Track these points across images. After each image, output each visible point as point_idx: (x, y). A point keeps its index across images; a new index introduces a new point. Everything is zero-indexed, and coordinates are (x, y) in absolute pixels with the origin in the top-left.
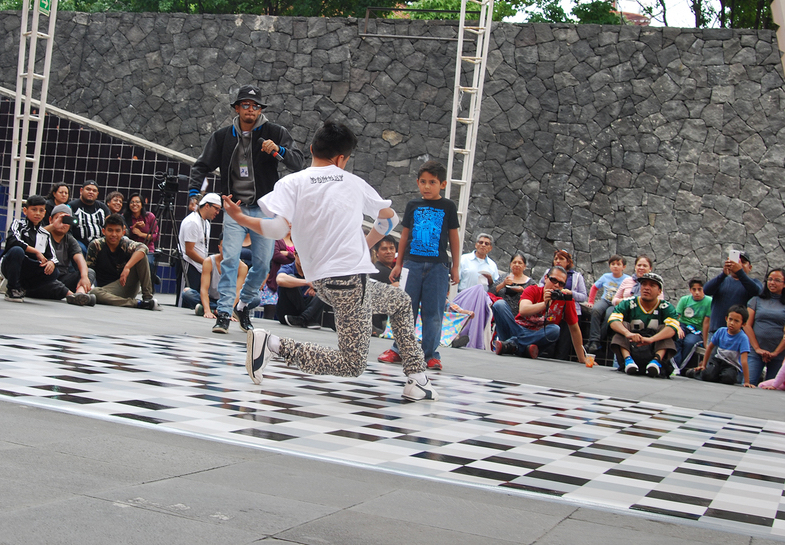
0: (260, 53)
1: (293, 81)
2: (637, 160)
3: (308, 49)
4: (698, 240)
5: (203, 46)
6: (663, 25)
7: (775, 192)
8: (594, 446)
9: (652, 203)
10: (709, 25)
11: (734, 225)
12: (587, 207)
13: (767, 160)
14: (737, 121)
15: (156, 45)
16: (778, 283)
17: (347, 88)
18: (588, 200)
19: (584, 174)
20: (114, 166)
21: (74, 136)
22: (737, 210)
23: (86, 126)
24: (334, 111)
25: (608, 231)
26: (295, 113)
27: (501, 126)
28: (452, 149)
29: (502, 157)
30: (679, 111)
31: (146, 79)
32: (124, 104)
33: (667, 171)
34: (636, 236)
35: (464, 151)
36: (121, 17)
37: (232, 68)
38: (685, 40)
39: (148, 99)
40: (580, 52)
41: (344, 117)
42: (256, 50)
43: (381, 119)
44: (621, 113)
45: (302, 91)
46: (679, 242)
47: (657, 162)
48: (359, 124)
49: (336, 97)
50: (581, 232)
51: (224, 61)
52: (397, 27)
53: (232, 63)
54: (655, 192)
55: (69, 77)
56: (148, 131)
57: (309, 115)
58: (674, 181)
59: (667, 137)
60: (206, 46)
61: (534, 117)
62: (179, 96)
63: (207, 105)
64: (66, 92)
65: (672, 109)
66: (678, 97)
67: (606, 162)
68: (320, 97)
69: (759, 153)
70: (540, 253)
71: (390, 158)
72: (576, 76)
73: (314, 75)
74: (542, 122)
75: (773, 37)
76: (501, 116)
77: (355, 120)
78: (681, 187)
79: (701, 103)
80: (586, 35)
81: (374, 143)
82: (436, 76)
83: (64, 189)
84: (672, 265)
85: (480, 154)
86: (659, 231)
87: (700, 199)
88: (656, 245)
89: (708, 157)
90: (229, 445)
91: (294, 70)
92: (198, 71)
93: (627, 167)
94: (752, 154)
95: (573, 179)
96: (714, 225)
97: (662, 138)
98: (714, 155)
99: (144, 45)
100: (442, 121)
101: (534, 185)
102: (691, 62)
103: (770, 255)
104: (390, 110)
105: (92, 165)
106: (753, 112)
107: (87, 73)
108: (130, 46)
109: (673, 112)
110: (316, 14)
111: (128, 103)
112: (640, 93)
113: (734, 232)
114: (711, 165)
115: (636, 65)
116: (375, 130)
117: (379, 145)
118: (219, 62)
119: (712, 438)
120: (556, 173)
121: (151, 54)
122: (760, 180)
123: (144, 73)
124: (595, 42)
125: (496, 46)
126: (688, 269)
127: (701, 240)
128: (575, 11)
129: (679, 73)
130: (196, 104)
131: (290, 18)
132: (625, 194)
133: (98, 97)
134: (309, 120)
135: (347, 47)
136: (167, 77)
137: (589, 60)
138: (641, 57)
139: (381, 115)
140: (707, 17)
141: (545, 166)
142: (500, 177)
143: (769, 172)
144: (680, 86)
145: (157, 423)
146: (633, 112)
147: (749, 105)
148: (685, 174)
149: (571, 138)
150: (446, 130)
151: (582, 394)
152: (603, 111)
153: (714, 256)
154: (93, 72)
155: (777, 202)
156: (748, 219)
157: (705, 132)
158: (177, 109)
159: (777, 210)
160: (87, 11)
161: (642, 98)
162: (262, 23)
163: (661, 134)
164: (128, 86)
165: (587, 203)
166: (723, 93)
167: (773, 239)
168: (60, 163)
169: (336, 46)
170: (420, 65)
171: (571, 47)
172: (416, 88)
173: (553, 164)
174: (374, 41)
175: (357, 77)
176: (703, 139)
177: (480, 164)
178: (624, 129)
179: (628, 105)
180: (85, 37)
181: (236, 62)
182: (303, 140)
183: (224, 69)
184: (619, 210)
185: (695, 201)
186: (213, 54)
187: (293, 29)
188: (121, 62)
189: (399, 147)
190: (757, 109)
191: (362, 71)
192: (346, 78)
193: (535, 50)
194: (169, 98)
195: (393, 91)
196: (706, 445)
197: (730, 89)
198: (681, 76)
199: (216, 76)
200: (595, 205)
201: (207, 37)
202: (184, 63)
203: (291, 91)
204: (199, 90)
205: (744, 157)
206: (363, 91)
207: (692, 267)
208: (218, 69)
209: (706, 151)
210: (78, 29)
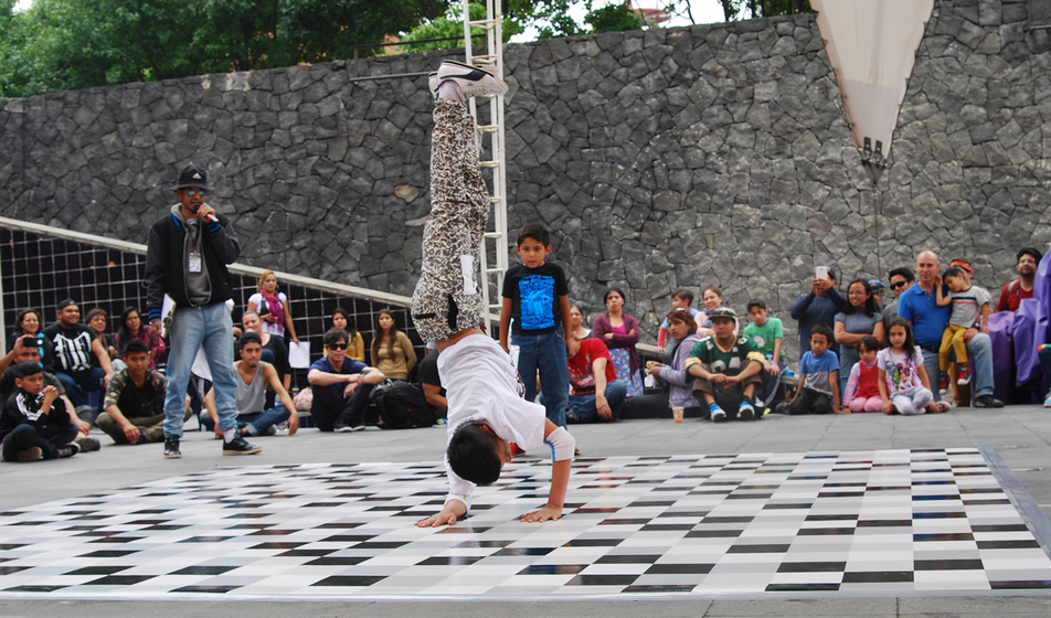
0: (237, 117)
1: (282, 145)
2: (684, 178)
3: (294, 105)
4: (763, 256)
5: (169, 118)
6: (691, 23)
7: (837, 191)
8: (707, 520)
9: (707, 224)
10: (739, 17)
11: (799, 234)
12: (637, 239)
13: (823, 158)
14: (785, 120)
15: (111, 125)
16: (859, 296)
17: (345, 143)
18: (636, 231)
19: (628, 203)
20: (88, 277)
21: (32, 248)
22: (799, 217)
23: (46, 235)
24: (335, 173)
25: (664, 261)
26: (290, 181)
27: (528, 162)
29: (535, 196)
30: (722, 117)
31: (107, 166)
32: (85, 200)
33: (718, 186)
34: (696, 262)
36: (63, 98)
37: (207, 139)
38: (716, 37)
39: (114, 190)
40: (604, 66)
41: (348, 177)
42: (232, 114)
43: (390, 173)
44: (659, 127)
45: (293, 155)
46: (742, 262)
47: (705, 177)
48: (366, 183)
49: (335, 156)
50: (634, 267)
51: (197, 132)
52: (393, 64)
53: (206, 134)
54: (709, 210)
55: (12, 178)
56: (120, 227)
57: (307, 181)
58: (728, 196)
59: (713, 147)
60: (171, 118)
61: (564, 147)
62: (149, 181)
64: (12, 197)
65: (713, 116)
66: (718, 101)
67: (651, 185)
68: (315, 158)
69: (813, 151)
70: (593, 298)
71: (408, 217)
72: (603, 93)
73: (304, 134)
74: (573, 150)
75: (810, 22)
76: (526, 151)
77: (361, 179)
78: (736, 201)
79: (744, 104)
80: (608, 46)
81: (387, 202)
83: (32, 315)
84: (738, 289)
85: (511, 196)
86: (719, 253)
87: (758, 212)
88: (719, 269)
89: (761, 163)
90: (314, 603)
91: (281, 132)
92: (167, 148)
93: (674, 188)
94: (807, 153)
95: (617, 209)
96: (778, 237)
97: (708, 149)
98: (767, 160)
99: (96, 127)
101: (575, 223)
102: (727, 60)
103: (841, 261)
104: (399, 161)
105: (61, 280)
106: (801, 107)
107: (34, 170)
108: (79, 130)
109: (715, 119)
110: (295, 63)
111: (90, 199)
112: (676, 103)
113: (800, 242)
114: (765, 171)
115: (667, 72)
116: (385, 187)
117: (393, 204)
118: (192, 134)
119: (826, 485)
120: (597, 206)
121: (107, 137)
122: (819, 181)
123: (103, 160)
124: (618, 51)
125: (510, 72)
126: (757, 290)
127: (766, 256)
128: (589, 19)
129: (715, 74)
131: (266, 71)
132: (677, 217)
133: (52, 197)
134: (308, 187)
135: (338, 95)
136: (131, 162)
137: (615, 74)
138: (671, 62)
139: (390, 169)
140: (735, 7)
141: (584, 200)
143: (827, 170)
144: (718, 89)
145: (225, 591)
146: (671, 125)
147: (795, 100)
148: (739, 186)
149: (608, 164)
151: (675, 457)
152: (639, 128)
153: (782, 272)
154: (40, 168)
155: (840, 203)
156: (813, 226)
157: (753, 136)
158: (150, 197)
159: (842, 211)
160: (20, 96)
161: (680, 108)
162: (233, 81)
163: (706, 145)
164: (86, 178)
165: (636, 234)
166: (767, 91)
167: (841, 243)
168: (22, 284)
169: (325, 97)
170: (425, 104)
171: (593, 61)
172: (425, 132)
173: (592, 196)
174: (369, 85)
175: (356, 129)
176: (752, 144)
177: (512, 208)
178: (664, 146)
179: (665, 118)
180: (23, 127)
181: (211, 131)
182: (304, 211)
183: (198, 142)
184: (673, 237)
185: (753, 214)
186: (182, 126)
187: (272, 84)
188: (73, 151)
189: (416, 203)
190: (805, 102)
191: (359, 122)
192: (343, 132)
193: (553, 71)
194: (138, 185)
195: (399, 139)
196: (821, 495)
197: (773, 84)
198: (718, 77)
199: (191, 152)
200: (645, 235)
201: (172, 107)
202: (149, 141)
203: (281, 156)
204: (172, 170)
205: (798, 158)
206: (365, 144)
207: (760, 288)
208: (191, 143)
209: (757, 157)
210: (14, 119)
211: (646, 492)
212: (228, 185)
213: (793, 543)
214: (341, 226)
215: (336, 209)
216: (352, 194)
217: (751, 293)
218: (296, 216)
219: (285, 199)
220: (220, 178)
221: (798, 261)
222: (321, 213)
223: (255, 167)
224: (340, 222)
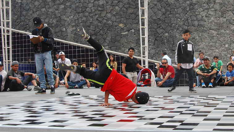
0: (77, 5)
1: (89, 12)
2: (196, 23)
3: (92, 1)
4: (217, 44)
5: (59, 4)
8: (198, 112)
9: (202, 35)
14: (224, 8)
15: (44, 6)
17: (106, 12)
19: (181, 29)
21: (21, 38)
22: (227, 34)
23: (25, 34)
24: (103, 20)
26: (91, 22)
27: (154, 18)
28: (141, 27)
29: (156, 27)
30: (207, 7)
31: (42, 17)
33: (205, 25)
34: (199, 46)
35: (144, 27)
37: (69, 10)
41: (106, 21)
43: (117, 20)
44: (190, 9)
45: (92, 15)
46: (212, 46)
47: (202, 23)
48: (111, 23)
49: (103, 15)
51: (66, 8)
53: (69, 9)
54: (203, 32)
55: (17, 19)
57: (95, 22)
58: (208, 28)
61: (164, 14)
62: (53, 21)
63: (63, 22)
64: (17, 24)
65: (204, 6)
66: (206, 2)
67: (187, 25)
68: (98, 16)
69: (231, 16)
70: (171, 54)
71: (122, 32)
73: (95, 9)
74: (166, 15)
76: (154, 15)
77: (110, 21)
78: (210, 29)
79: (213, 3)
81: (116, 28)
82: (133, 5)
84: (210, 53)
85: (149, 27)
86: (205, 43)
88: (205, 48)
89: (217, 19)
91: (89, 9)
92: (59, 12)
93: (193, 25)
94: (229, 17)
95: (178, 31)
96: (221, 39)
97: (203, 15)
98: (219, 18)
99: (40, 6)
100: (136, 19)
101: (167, 34)
104: (120, 17)
106: (228, 4)
107: (23, 17)
108: (35, 7)
112: (194, 3)
113: (227, 41)
114: (218, 21)
116: (116, 24)
117: (118, 28)
118: (65, 8)
119: (232, 104)
120: (173, 30)
121: (43, 9)
122: (233, 24)
123: (41, 15)
127: (218, 44)
130: (59, 23)
132: (194, 33)
133: (28, 24)
134: (95, 23)
136: (49, 16)
139: (117, 19)
141: (169, 28)
142: (156, 33)
146: (193, 9)
147: (227, 3)
148: (211, 25)
149: (176, 19)
150: (138, 21)
151: (191, 96)
152: (184, 9)
153: (222, 49)
154: (25, 17)
156: (231, 36)
157: (215, 12)
158: (53, 25)
161: (195, 4)
168: (18, 47)
170: (127, 2)
172: (127, 9)
173: (171, 27)
175: (109, 8)
176: (215, 14)
177: (149, 30)
178: (191, 14)
179: (191, 7)
180: (21, 6)
182: (94, 30)
183: (67, 11)
184: (193, 39)
185: (215, 33)
186: (63, 6)
188: (34, 12)
189: (124, 28)
190: (229, 3)
191: (110, 6)
192: (105, 9)
194: (50, 22)
195: (120, 11)
196: (230, 106)
199: (64, 13)
201: (60, 2)
202: (54, 10)
203: (89, 15)
204: (60, 18)
205: (227, 18)
206: (111, 12)
207: (216, 53)
208: (65, 11)
209: (216, 18)
210: (18, 4)
211: (182, 105)
212: (74, 22)
213: (221, 118)
214: (104, 34)
215: (103, 29)
216: (107, 25)
217: (214, 54)
218: (92, 31)
219: (89, 26)
220: (72, 21)
221: (227, 46)
222: (99, 30)
223: (81, 18)
224: (103, 33)
